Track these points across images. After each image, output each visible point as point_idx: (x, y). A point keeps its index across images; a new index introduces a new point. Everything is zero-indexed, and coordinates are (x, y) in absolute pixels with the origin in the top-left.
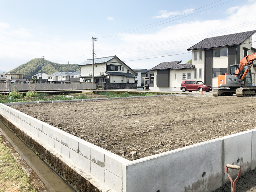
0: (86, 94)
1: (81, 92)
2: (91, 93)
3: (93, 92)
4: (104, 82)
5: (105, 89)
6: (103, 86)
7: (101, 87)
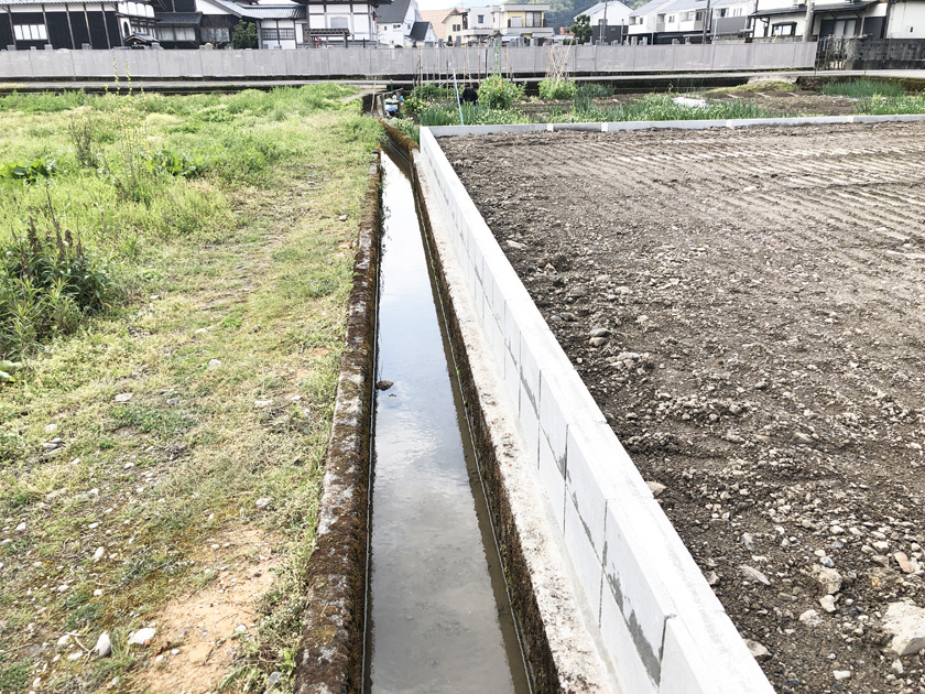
0: (763, 90)
1: (743, 81)
2: (786, 85)
3: (798, 82)
4: (857, 31)
5: (858, 65)
6: (850, 51)
7: (840, 57)
